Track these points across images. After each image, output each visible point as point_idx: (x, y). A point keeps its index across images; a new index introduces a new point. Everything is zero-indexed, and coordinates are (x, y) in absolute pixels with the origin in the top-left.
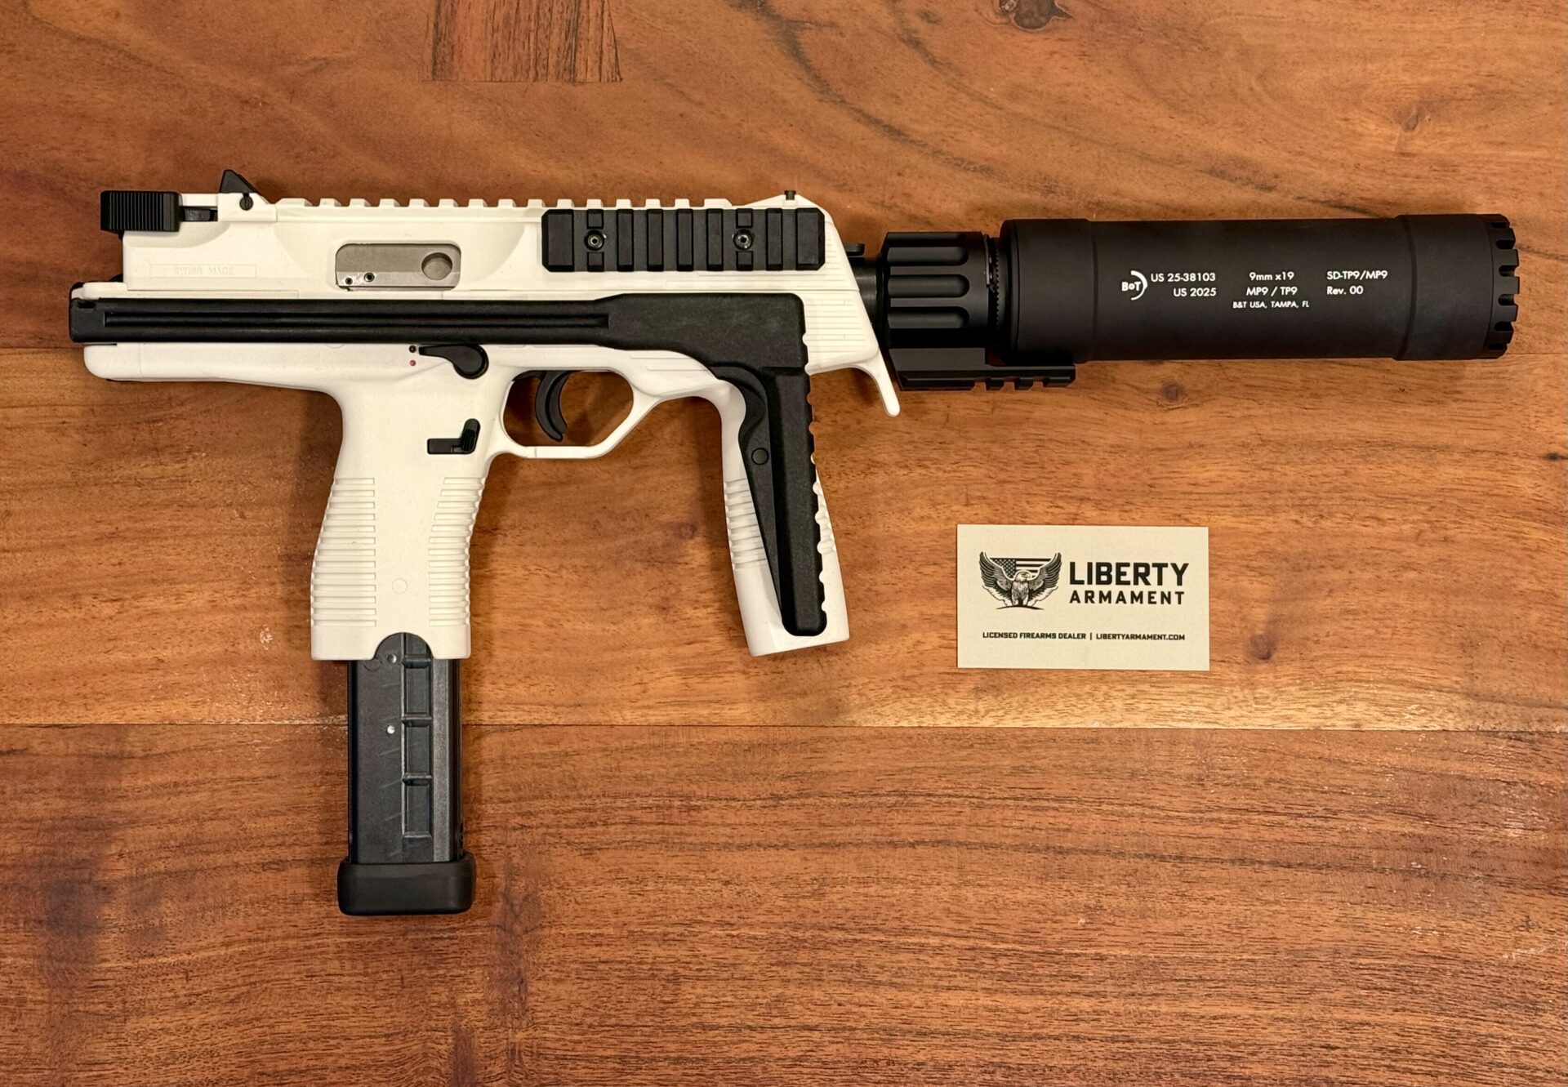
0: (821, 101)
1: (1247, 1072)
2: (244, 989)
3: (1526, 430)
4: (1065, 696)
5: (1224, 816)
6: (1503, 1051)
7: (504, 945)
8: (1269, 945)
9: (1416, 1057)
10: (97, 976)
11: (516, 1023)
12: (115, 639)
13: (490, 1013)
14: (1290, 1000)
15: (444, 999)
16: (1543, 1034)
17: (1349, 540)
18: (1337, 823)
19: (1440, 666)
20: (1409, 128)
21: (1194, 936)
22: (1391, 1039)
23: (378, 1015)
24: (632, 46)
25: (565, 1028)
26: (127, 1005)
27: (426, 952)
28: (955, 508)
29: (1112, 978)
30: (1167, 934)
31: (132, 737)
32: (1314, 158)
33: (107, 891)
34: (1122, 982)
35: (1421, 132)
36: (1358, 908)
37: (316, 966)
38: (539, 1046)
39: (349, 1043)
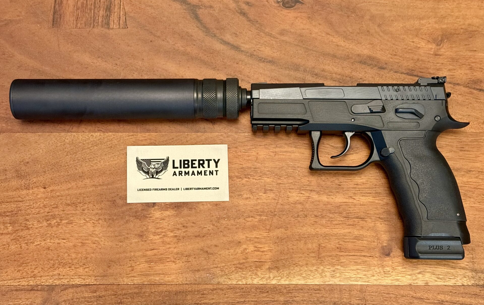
0: (206, 35)
4: (306, 271)
20: (437, 45)
24: (132, 15)
28: (260, 194)
32: (401, 57)
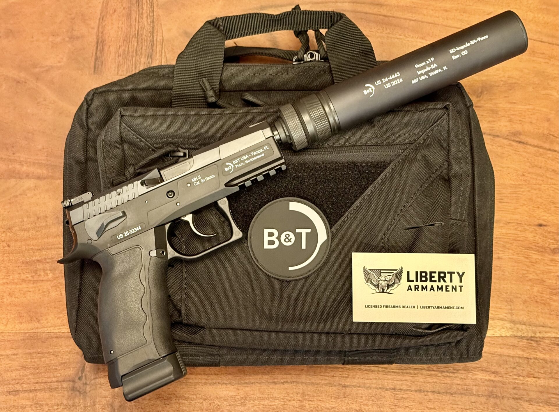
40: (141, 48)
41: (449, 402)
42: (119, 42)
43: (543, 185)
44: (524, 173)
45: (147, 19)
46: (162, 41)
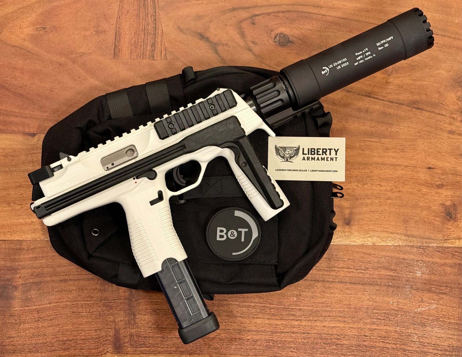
1: (342, 343)
2: (55, 316)
3: (422, 160)
5: (336, 269)
6: (415, 338)
7: (129, 304)
8: (349, 306)
9: (391, 339)
10: (12, 312)
11: (132, 327)
12: (20, 216)
13: (125, 324)
14: (354, 322)
15: (112, 320)
16: (427, 333)
17: (372, 191)
18: (368, 272)
19: (398, 227)
20: (389, 75)
21: (327, 303)
22: (383, 333)
23: (93, 324)
24: (170, 50)
25: (146, 328)
26: (21, 321)
27: (107, 306)
29: (304, 315)
30: (319, 303)
31: (24, 243)
32: (362, 83)
33: (16, 287)
34: (307, 317)
35: (393, 76)
36: (374, 296)
37: (75, 310)
38: (139, 334)
39: (84, 332)
40: (147, 40)
41: (361, 290)
42: (131, 35)
43: (433, 140)
44: (420, 131)
45: (151, 17)
46: (162, 34)
